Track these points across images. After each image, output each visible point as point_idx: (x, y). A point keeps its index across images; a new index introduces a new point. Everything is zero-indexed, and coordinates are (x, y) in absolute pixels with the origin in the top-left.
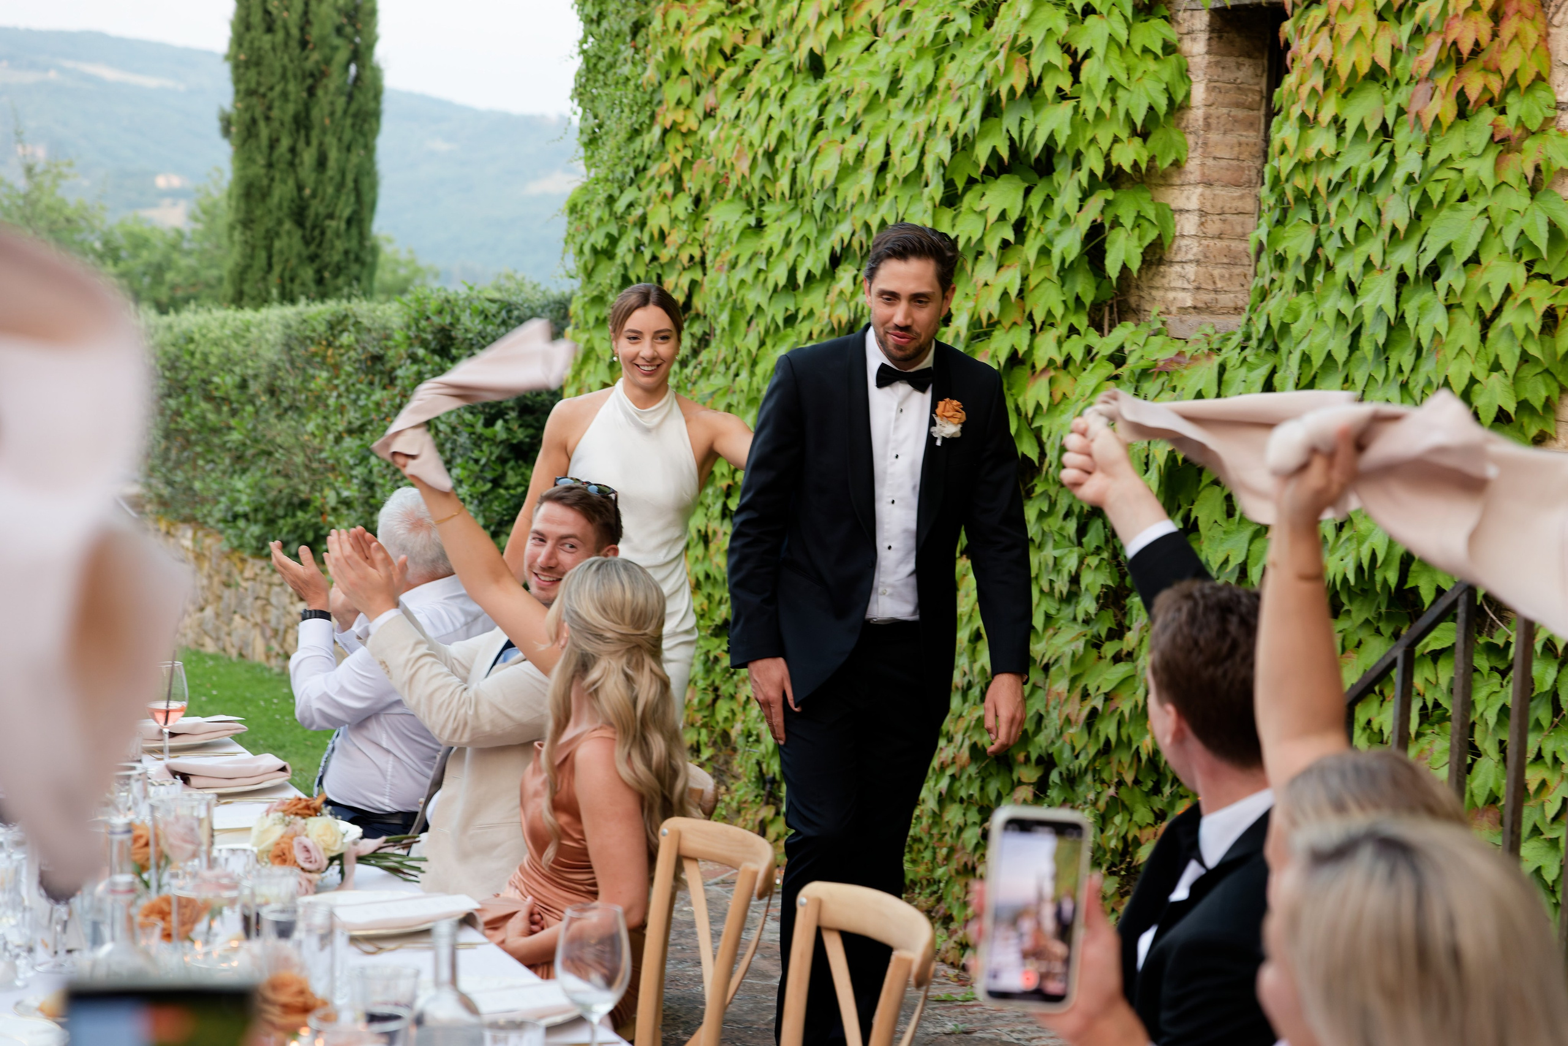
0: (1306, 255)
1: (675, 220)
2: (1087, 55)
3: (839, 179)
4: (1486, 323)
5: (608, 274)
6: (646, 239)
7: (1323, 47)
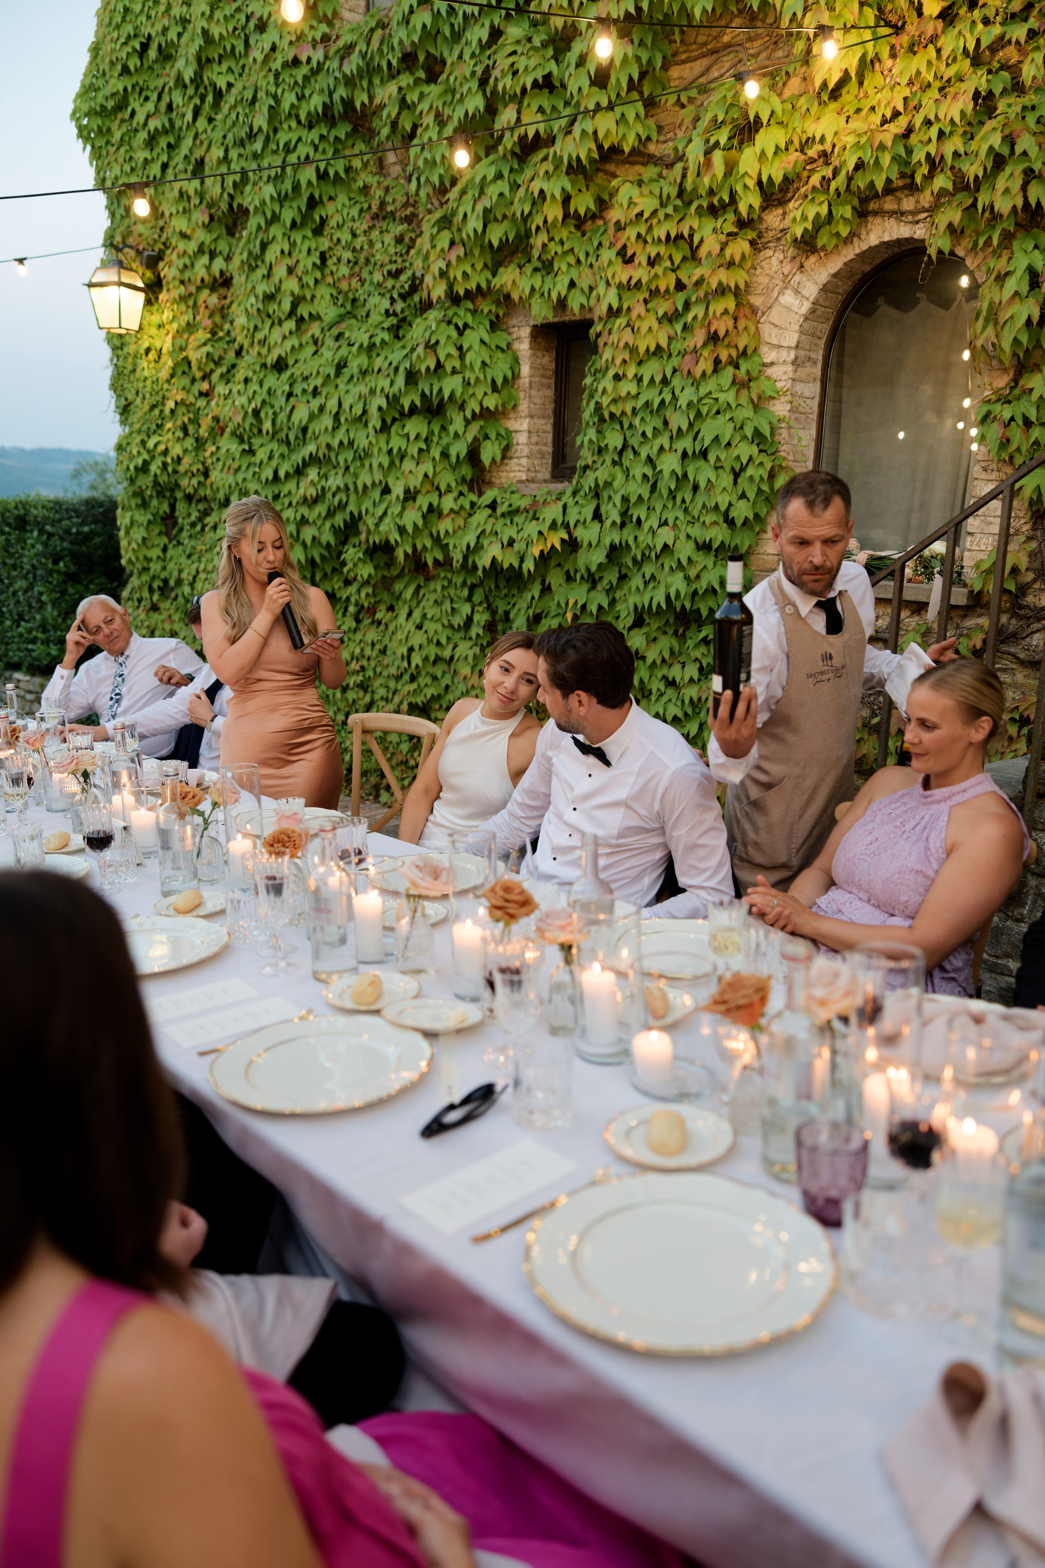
0: (620, 447)
1: (185, 451)
2: (469, 349)
3: (309, 421)
4: (736, 475)
5: (145, 481)
6: (169, 460)
7: (628, 337)
